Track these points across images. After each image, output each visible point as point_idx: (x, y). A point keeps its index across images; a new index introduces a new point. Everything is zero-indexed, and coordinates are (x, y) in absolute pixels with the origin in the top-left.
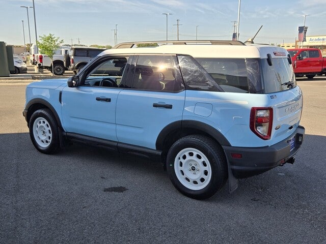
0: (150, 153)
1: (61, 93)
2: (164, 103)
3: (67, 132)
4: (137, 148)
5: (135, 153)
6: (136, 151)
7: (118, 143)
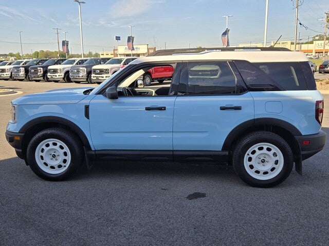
0: (214, 155)
1: (87, 108)
2: (232, 105)
3: (95, 151)
4: (197, 153)
5: (195, 158)
6: (193, 156)
7: (173, 151)
